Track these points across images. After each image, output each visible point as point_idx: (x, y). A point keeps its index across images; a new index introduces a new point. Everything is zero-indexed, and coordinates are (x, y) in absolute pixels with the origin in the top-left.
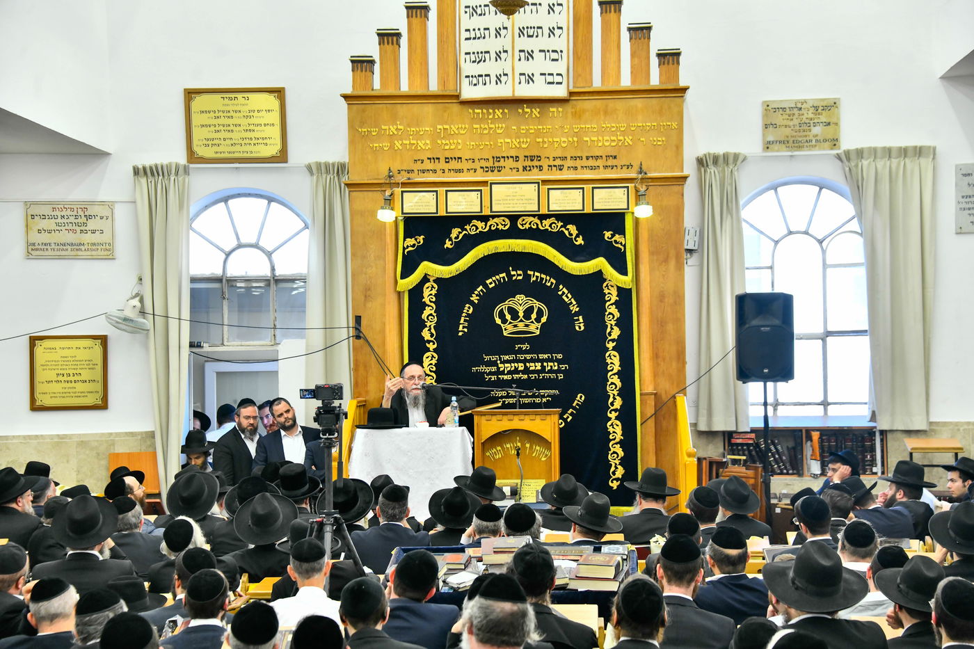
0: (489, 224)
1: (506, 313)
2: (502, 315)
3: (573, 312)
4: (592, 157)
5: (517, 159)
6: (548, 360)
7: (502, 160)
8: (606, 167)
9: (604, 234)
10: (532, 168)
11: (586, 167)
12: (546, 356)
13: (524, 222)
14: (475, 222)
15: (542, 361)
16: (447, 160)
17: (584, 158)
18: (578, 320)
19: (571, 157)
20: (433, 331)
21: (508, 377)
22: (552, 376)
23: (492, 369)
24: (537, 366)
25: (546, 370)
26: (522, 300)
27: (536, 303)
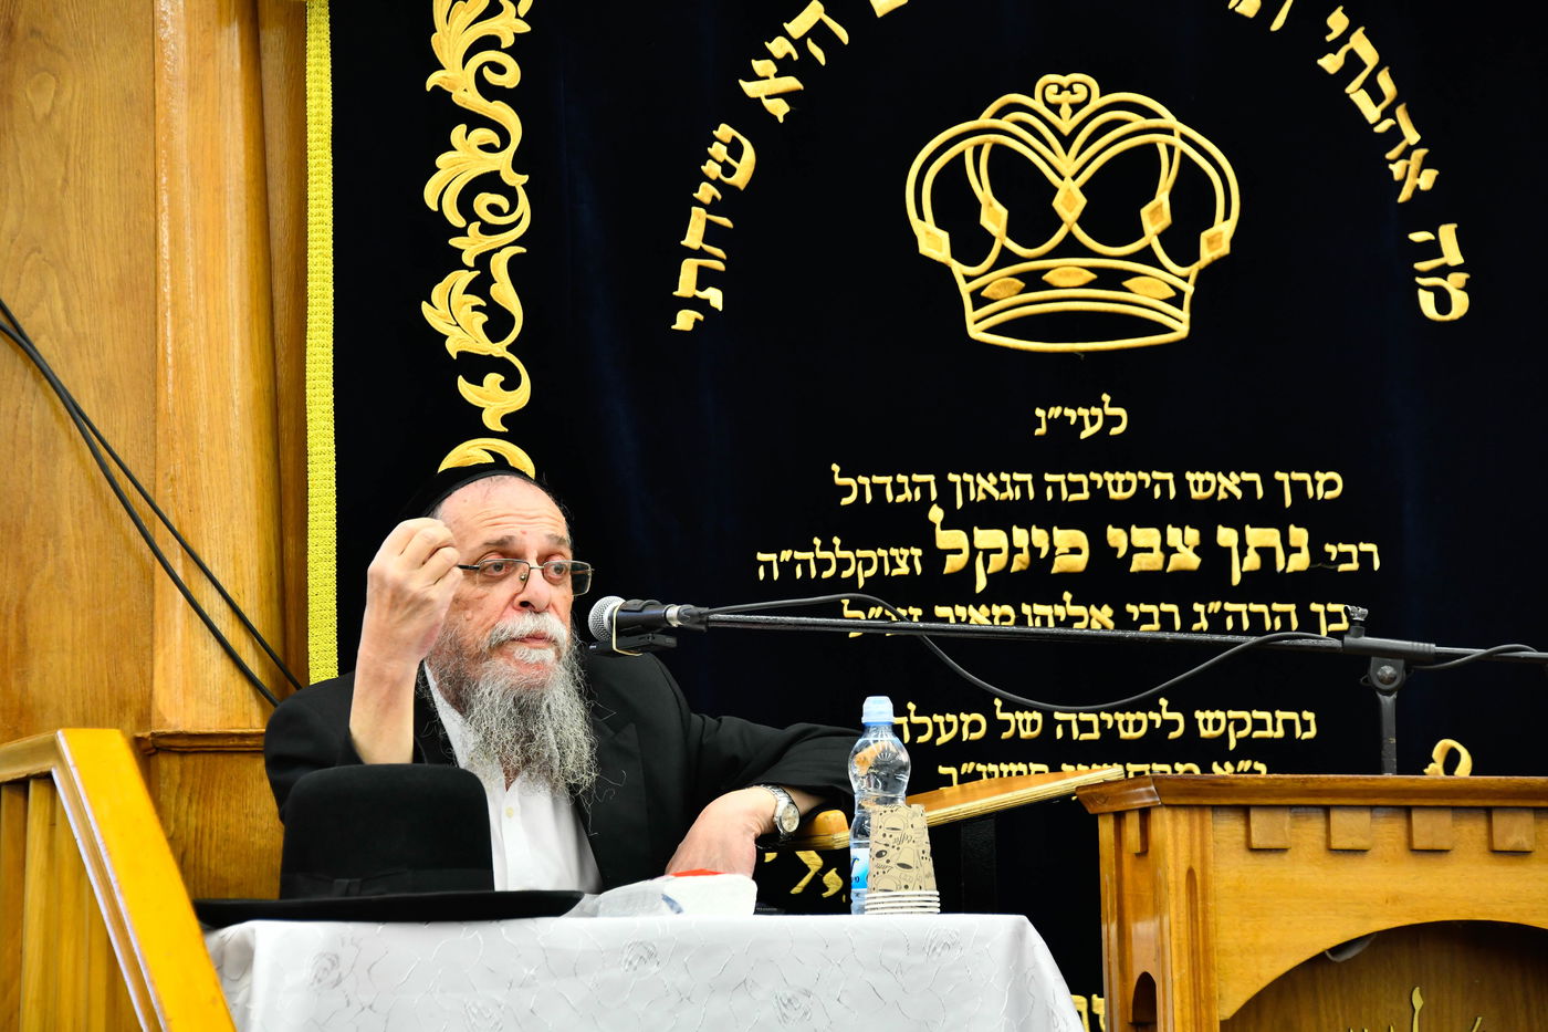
1: (984, 192)
2: (955, 207)
3: (1405, 195)
6: (1242, 512)
12: (1230, 484)
15: (1206, 516)
18: (1433, 250)
20: (505, 293)
21: (991, 618)
22: (1273, 615)
23: (893, 564)
24: (1175, 550)
25: (1236, 579)
26: (1076, 108)
27: (1170, 132)
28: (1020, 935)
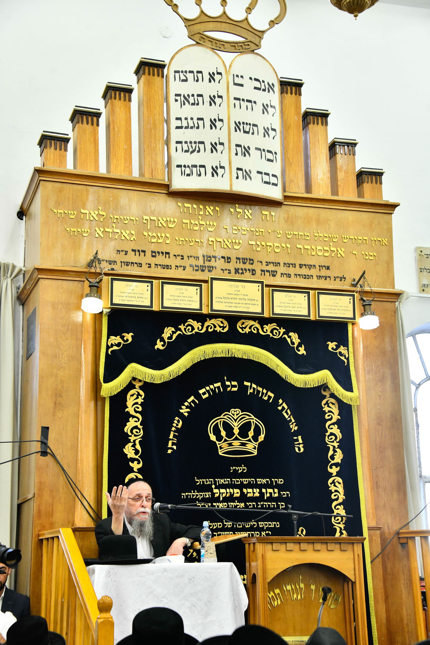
0: (206, 324)
1: (222, 429)
2: (217, 431)
3: (293, 431)
4: (305, 265)
5: (228, 260)
6: (266, 486)
7: (213, 259)
8: (319, 277)
9: (328, 345)
10: (244, 271)
11: (299, 275)
12: (264, 481)
13: (244, 326)
14: (191, 321)
15: (260, 487)
16: (154, 254)
17: (297, 266)
18: (297, 440)
19: (285, 264)
20: (138, 447)
21: (223, 505)
22: (272, 504)
23: (206, 496)
24: (255, 493)
25: (265, 498)
26: (237, 415)
27: (253, 419)
28: (232, 566)
